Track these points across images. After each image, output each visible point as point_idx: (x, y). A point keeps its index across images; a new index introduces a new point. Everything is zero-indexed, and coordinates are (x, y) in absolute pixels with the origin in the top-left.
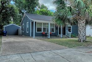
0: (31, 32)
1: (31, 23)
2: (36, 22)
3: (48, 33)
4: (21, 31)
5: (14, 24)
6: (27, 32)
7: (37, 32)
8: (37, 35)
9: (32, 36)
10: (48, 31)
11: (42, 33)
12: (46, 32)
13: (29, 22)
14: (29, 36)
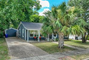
0: (26, 37)
1: (26, 30)
2: (29, 31)
3: (38, 38)
4: (18, 34)
5: (13, 28)
6: (23, 36)
7: (30, 37)
8: (30, 39)
9: (27, 40)
10: (38, 36)
11: (34, 38)
12: (37, 37)
13: (24, 30)
14: (24, 39)
